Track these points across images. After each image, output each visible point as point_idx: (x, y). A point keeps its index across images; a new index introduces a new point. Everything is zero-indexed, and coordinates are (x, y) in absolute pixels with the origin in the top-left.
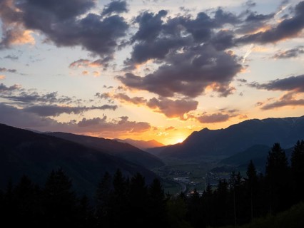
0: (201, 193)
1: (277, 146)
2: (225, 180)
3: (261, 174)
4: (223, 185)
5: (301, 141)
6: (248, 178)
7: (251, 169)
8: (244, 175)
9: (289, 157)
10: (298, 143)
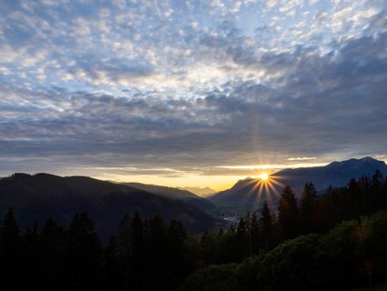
1: (288, 189)
3: (273, 214)
5: (309, 183)
6: (262, 217)
7: (266, 209)
9: (299, 198)
10: (307, 185)
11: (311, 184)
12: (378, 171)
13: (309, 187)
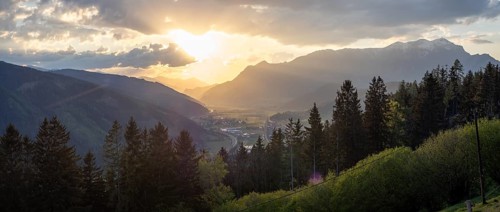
0: (249, 148)
1: (348, 86)
2: (280, 130)
3: (327, 122)
4: (277, 136)
5: (377, 78)
6: (309, 126)
7: (315, 115)
8: (306, 124)
9: (362, 98)
10: (374, 80)
11: (380, 79)
12: (457, 62)
13: (377, 83)
